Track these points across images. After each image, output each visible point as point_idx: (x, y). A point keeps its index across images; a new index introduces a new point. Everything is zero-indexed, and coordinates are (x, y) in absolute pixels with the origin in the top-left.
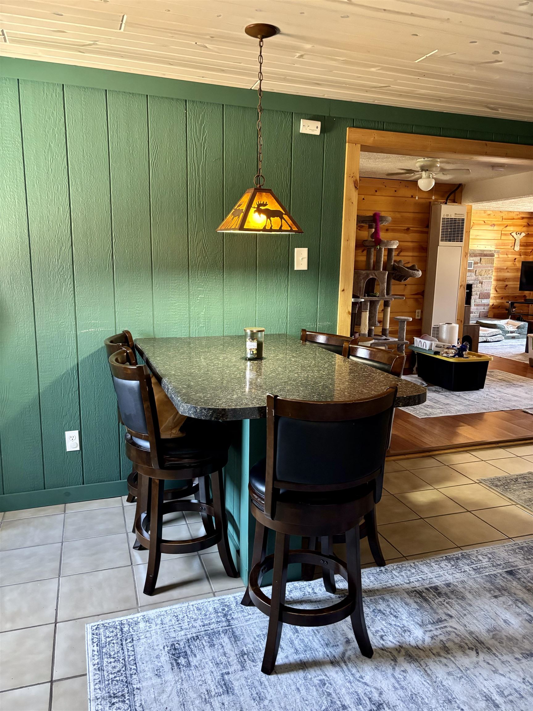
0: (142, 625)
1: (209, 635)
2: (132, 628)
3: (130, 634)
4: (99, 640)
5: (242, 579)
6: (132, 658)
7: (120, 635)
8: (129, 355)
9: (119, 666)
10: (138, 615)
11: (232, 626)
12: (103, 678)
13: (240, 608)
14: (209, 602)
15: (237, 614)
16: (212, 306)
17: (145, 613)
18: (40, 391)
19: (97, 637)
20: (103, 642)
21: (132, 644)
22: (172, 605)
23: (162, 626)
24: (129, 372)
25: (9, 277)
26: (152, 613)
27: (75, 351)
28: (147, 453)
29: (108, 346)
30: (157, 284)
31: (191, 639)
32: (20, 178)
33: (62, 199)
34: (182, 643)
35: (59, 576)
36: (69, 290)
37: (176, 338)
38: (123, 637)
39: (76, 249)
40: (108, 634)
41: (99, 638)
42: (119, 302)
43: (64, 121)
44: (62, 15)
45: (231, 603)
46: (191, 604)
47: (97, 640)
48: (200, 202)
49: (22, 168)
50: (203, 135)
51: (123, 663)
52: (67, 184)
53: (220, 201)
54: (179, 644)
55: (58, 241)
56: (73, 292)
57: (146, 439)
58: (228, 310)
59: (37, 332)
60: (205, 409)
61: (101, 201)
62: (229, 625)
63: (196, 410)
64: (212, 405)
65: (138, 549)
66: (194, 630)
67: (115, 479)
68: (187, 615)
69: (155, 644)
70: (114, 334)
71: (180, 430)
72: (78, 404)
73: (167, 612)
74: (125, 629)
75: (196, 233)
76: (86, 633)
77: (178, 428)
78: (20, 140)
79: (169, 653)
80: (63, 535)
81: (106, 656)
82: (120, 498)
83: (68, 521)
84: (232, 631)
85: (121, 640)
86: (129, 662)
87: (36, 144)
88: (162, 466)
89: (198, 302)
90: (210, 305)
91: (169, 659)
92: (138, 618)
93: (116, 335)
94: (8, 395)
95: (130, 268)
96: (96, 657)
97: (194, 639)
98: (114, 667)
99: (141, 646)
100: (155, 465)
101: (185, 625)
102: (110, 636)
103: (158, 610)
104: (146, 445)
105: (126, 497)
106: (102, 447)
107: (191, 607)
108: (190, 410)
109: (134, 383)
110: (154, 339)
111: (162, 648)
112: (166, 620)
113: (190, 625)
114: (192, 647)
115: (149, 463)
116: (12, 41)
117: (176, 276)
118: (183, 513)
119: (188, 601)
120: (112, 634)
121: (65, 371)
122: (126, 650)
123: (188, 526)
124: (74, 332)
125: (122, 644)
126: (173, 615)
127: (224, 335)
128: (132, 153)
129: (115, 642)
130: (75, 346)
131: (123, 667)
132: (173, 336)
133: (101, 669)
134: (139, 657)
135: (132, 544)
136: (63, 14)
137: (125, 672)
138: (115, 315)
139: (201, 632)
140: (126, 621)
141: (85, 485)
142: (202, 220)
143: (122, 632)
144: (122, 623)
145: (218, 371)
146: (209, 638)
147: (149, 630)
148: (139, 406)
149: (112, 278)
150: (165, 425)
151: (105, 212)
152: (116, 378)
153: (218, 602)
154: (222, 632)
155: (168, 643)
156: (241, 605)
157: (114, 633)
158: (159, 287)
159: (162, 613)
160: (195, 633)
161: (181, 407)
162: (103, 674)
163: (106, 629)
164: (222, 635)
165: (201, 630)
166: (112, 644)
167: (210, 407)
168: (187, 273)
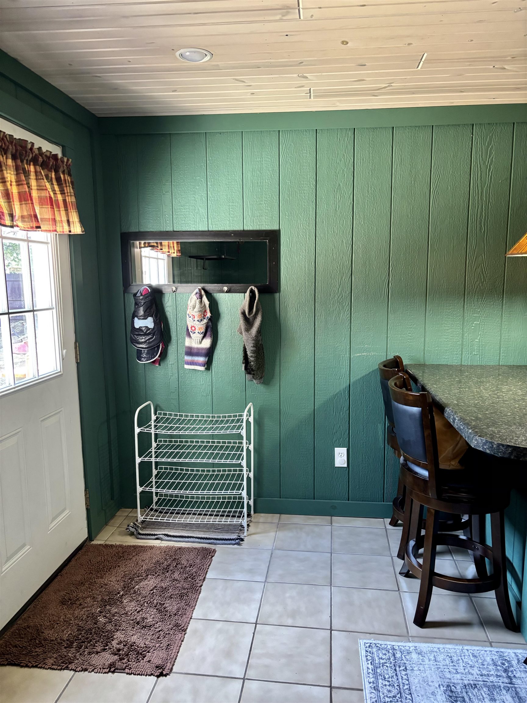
0: (414, 656)
1: (488, 687)
2: (405, 656)
3: (403, 662)
4: (373, 659)
5: (522, 634)
6: (406, 687)
7: (393, 660)
8: (406, 380)
9: (395, 691)
10: (410, 644)
11: (514, 684)
12: (379, 699)
13: (523, 667)
14: (486, 651)
15: (519, 673)
16: (488, 333)
17: (416, 644)
18: (316, 407)
19: (370, 655)
20: (377, 662)
21: (406, 673)
22: (446, 644)
23: (436, 663)
24: (411, 398)
25: (296, 305)
26: (424, 647)
27: (348, 373)
28: (424, 481)
29: (381, 369)
30: (430, 310)
31: (468, 685)
32: (312, 217)
33: (346, 232)
34: (458, 687)
35: (331, 585)
36: (346, 317)
37: (448, 365)
38: (396, 663)
39: (355, 278)
40: (381, 655)
41: (373, 657)
42: (391, 328)
43: (353, 161)
44: (365, 65)
45: (511, 659)
46: (466, 648)
47: (370, 658)
48: (481, 226)
49: (314, 207)
50: (489, 158)
51: (397, 689)
52: (352, 218)
53: (504, 223)
54: (456, 687)
55: (340, 271)
56: (349, 318)
57: (424, 467)
58: (507, 337)
59: (316, 354)
60: (503, 445)
61: (381, 231)
62: (511, 683)
63: (493, 445)
64: (510, 441)
65: (404, 575)
66: (470, 677)
67: (378, 501)
68: (462, 659)
69: (430, 680)
70: (385, 360)
71: (459, 462)
72: (348, 423)
73: (440, 649)
74: (398, 655)
75: (474, 258)
76: (360, 648)
77: (457, 460)
78: (315, 183)
79: (445, 693)
80: (331, 546)
81: (381, 677)
82: (382, 519)
83: (335, 533)
84: (516, 691)
85: (394, 665)
86: (404, 690)
87: (327, 184)
88: (439, 497)
89: (473, 329)
90: (486, 332)
91: (446, 699)
92: (410, 648)
93: (387, 360)
94: (288, 409)
95: (405, 294)
96: (371, 676)
97: (472, 687)
98: (390, 691)
99: (415, 678)
100: (431, 494)
101: (461, 669)
102: (384, 658)
103: (430, 645)
104: (425, 473)
105: (389, 520)
106: (368, 467)
107: (466, 651)
108: (485, 444)
109: (416, 410)
110: (424, 365)
111: (437, 686)
112: (440, 658)
113: (467, 670)
114: (470, 694)
115: (425, 491)
116: (315, 97)
117: (451, 302)
118: (449, 547)
119: (462, 644)
120: (385, 656)
121: (338, 391)
122: (400, 677)
123: (455, 562)
124: (348, 355)
125: (395, 670)
126: (447, 655)
127: (499, 364)
128: (414, 184)
129: (388, 666)
130: (348, 370)
131: (398, 694)
132: (444, 363)
133: (376, 689)
134: (414, 687)
135: (398, 569)
136: (367, 64)
137: (400, 700)
138: (387, 341)
139: (479, 681)
140: (397, 647)
141: (350, 502)
142: (483, 245)
143: (395, 657)
144: (393, 648)
145: (506, 404)
146: (489, 690)
147: (422, 663)
148: (419, 434)
149: (387, 305)
150: (444, 455)
151: (385, 242)
152: (396, 403)
153: (496, 654)
154: (504, 688)
155: (443, 683)
156: (524, 665)
157: (387, 657)
158: (433, 313)
159: (435, 650)
160: (472, 680)
161: (474, 441)
162: (379, 695)
163: (379, 650)
164: (504, 692)
165: (479, 679)
166: (385, 667)
167: (508, 444)
168: (463, 299)
